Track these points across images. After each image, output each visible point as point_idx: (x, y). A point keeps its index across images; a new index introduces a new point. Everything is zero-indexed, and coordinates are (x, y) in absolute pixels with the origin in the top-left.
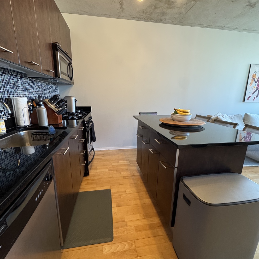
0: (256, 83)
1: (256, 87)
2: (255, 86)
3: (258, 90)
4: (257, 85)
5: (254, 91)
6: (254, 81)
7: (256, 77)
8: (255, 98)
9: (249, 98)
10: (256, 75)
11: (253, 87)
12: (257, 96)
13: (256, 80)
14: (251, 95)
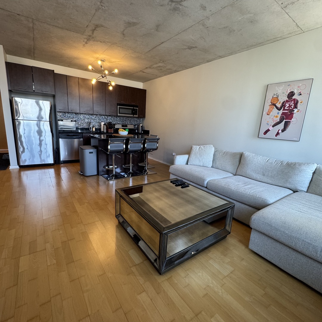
0: (279, 110)
2: (277, 115)
3: (285, 121)
5: (275, 122)
6: (275, 107)
7: (279, 102)
8: (278, 134)
9: (266, 133)
10: (279, 98)
11: (273, 117)
12: (283, 131)
13: (279, 105)
14: (271, 128)
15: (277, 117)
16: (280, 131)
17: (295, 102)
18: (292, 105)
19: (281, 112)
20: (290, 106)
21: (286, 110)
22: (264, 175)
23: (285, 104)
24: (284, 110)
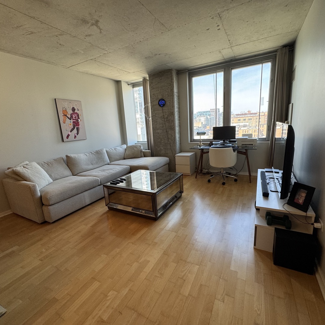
0: (71, 120)
1: (72, 124)
2: (70, 123)
3: (76, 127)
4: (72, 122)
5: (71, 129)
6: (67, 118)
7: (68, 114)
8: (75, 137)
9: (68, 137)
10: (67, 110)
11: (68, 125)
12: (77, 134)
13: (69, 116)
14: (70, 133)
15: (71, 124)
16: (76, 135)
17: (77, 114)
18: (76, 117)
19: (72, 121)
20: (75, 117)
21: (74, 120)
22: (92, 164)
23: (72, 116)
24: (73, 119)
